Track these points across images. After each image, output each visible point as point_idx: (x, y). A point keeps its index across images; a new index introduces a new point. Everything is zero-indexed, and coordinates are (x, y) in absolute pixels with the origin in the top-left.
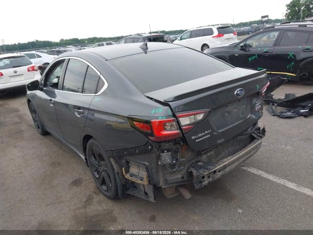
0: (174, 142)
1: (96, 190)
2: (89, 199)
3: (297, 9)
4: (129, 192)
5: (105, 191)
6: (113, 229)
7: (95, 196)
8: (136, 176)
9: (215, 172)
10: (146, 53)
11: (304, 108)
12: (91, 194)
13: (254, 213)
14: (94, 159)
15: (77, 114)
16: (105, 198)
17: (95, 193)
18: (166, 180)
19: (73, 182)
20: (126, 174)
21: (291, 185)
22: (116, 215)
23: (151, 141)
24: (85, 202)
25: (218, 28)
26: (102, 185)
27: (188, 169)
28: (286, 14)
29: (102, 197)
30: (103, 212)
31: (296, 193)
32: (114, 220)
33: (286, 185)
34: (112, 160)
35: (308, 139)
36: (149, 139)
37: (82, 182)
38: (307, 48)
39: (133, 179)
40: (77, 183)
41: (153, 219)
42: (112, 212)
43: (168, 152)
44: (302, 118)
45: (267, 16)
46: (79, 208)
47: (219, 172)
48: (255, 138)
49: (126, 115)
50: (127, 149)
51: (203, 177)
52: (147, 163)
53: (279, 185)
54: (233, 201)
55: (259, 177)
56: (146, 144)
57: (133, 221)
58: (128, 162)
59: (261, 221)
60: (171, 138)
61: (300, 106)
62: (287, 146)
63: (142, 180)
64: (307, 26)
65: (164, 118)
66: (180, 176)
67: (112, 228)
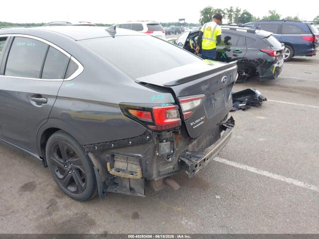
0: (173, 130)
1: (57, 193)
2: (52, 205)
3: (209, 16)
4: (109, 190)
5: (73, 192)
6: (94, 233)
7: (58, 200)
8: (123, 171)
9: (205, 160)
10: (114, 37)
11: (241, 102)
12: (53, 198)
13: (230, 197)
14: (57, 157)
15: (34, 104)
16: (72, 201)
17: (57, 196)
18: (159, 172)
19: (23, 187)
20: (111, 169)
21: (252, 169)
22: (93, 218)
23: (150, 129)
24: (48, 208)
25: (148, 25)
26: (68, 186)
27: (179, 159)
28: (200, 19)
29: (67, 200)
30: (75, 216)
31: (258, 176)
32: (92, 223)
33: (249, 170)
34: (91, 156)
35: (252, 129)
36: (148, 128)
37: (35, 186)
38: (237, 49)
39: (121, 174)
40: (28, 187)
41: (136, 216)
42: (86, 214)
43: (166, 141)
44: (241, 111)
45: (184, 20)
46: (42, 216)
47: (207, 159)
48: (227, 128)
49: (118, 103)
50: (115, 141)
51: (196, 166)
52: (140, 155)
53: (243, 171)
54: (209, 189)
55: (223, 164)
56: (144, 134)
57: (114, 222)
58: (113, 156)
59: (238, 204)
60: (171, 127)
61: (238, 101)
62: (237, 136)
63: (132, 174)
64: (237, 30)
65: (167, 105)
66: (171, 167)
67: (92, 232)
